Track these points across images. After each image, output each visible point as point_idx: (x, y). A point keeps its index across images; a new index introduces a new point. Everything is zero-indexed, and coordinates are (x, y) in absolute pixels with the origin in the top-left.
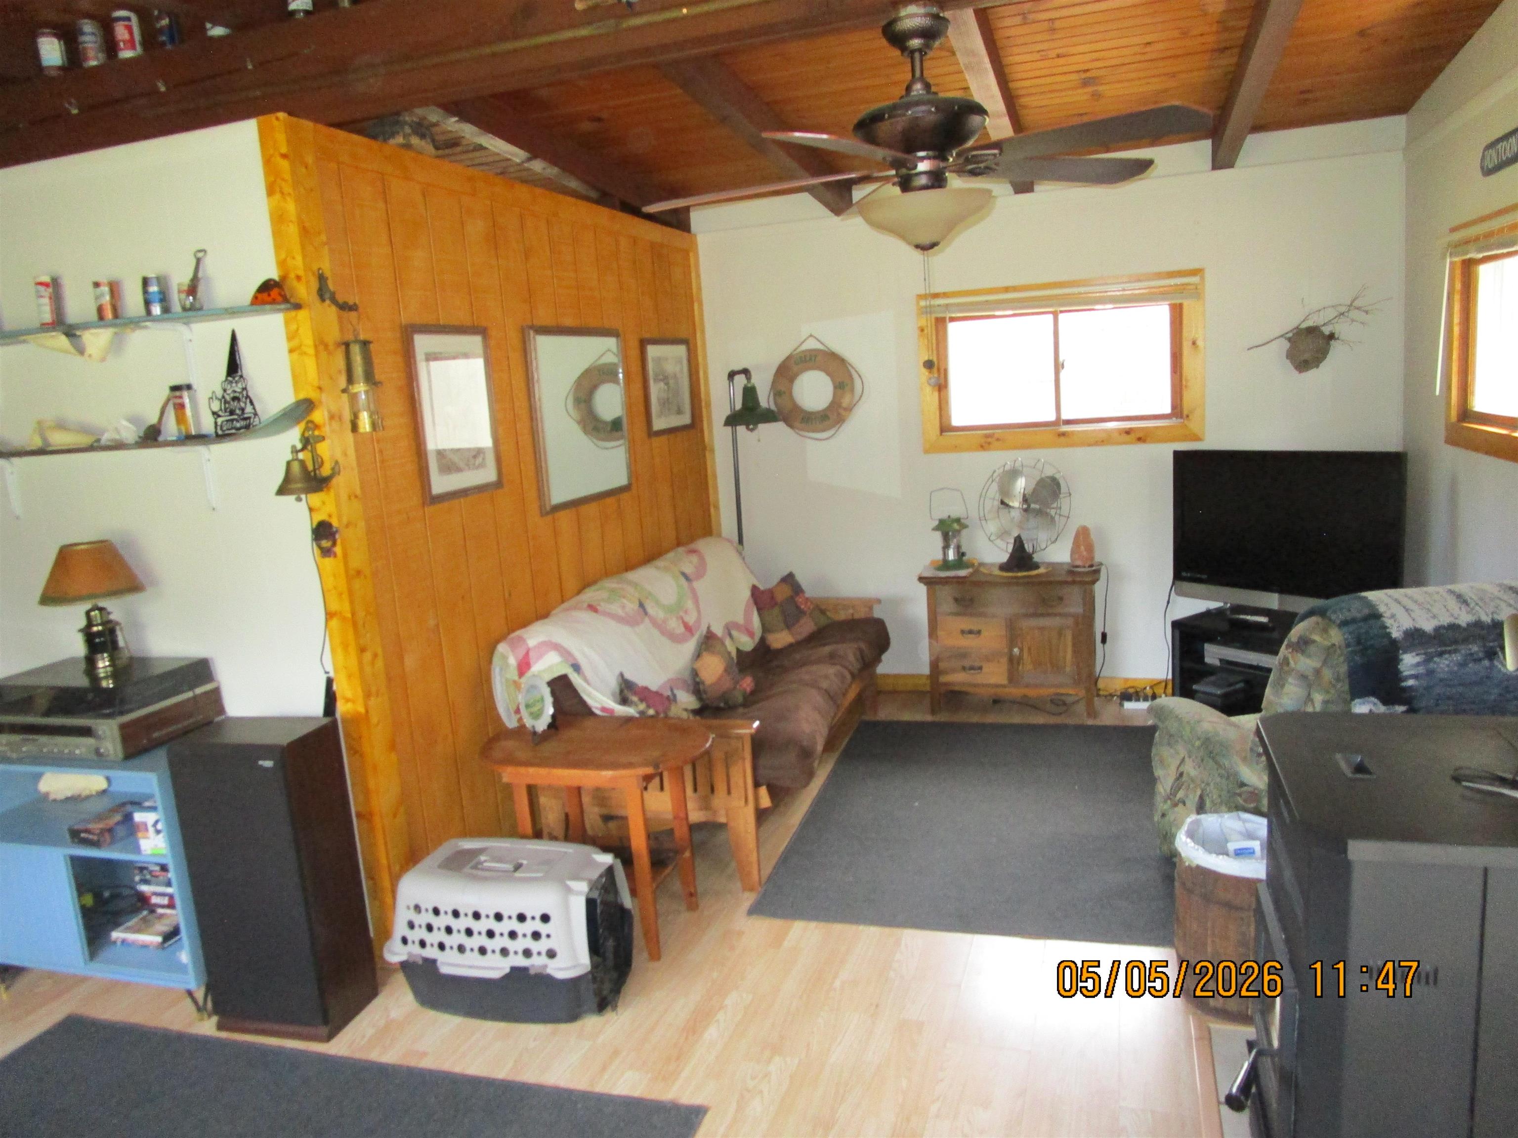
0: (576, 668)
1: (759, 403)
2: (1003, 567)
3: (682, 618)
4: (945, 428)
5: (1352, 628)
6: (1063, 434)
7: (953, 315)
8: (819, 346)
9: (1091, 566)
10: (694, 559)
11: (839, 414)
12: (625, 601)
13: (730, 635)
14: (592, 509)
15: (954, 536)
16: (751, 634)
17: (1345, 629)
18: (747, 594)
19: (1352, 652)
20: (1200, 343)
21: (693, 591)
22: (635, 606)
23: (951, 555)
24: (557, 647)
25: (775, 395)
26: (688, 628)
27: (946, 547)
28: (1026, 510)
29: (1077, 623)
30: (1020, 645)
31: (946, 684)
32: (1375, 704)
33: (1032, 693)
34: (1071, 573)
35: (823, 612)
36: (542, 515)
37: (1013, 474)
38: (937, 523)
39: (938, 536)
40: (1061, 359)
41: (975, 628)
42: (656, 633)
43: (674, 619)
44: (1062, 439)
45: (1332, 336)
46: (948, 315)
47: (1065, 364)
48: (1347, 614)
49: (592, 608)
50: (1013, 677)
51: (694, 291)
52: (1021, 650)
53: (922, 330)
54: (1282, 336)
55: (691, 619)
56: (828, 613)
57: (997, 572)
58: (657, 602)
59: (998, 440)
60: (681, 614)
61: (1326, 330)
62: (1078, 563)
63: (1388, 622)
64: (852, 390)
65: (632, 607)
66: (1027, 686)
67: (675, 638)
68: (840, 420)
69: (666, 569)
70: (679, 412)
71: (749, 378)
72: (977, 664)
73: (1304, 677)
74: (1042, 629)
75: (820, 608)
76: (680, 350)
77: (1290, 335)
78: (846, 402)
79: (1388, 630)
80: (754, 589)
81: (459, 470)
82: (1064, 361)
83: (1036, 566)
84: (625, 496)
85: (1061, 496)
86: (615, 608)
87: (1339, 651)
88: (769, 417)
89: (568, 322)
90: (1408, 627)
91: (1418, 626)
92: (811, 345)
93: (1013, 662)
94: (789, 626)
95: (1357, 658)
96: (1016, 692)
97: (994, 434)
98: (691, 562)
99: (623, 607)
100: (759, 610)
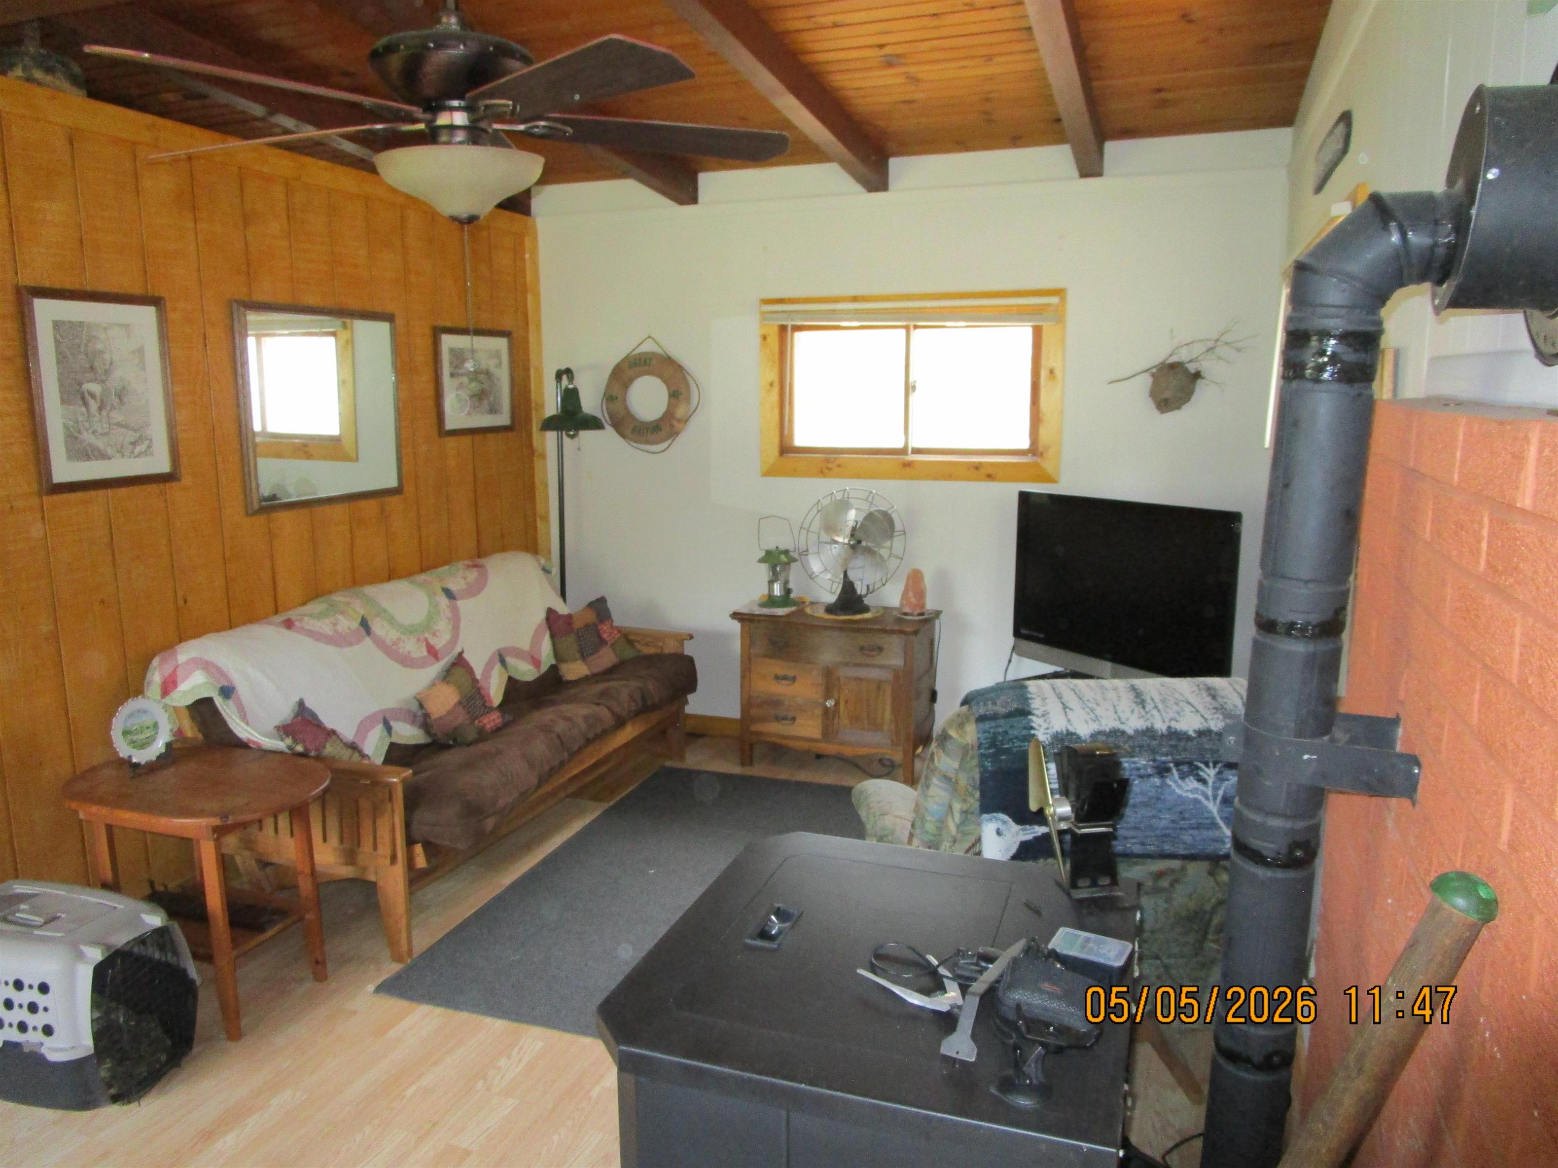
0: (227, 692)
1: (580, 407)
2: (830, 609)
3: (426, 640)
4: (786, 449)
5: (987, 725)
6: (908, 465)
7: (799, 323)
8: (658, 350)
9: (922, 614)
10: (473, 575)
11: (672, 426)
12: (340, 617)
13: (503, 662)
14: (338, 511)
15: (783, 569)
16: (537, 663)
17: (981, 725)
18: (541, 616)
19: (982, 756)
20: (1058, 373)
21: (455, 611)
22: (355, 625)
23: (777, 590)
24: (207, 666)
25: (607, 399)
26: (433, 652)
27: (771, 583)
28: (853, 547)
29: (897, 677)
30: (836, 695)
31: (759, 733)
32: (1004, 822)
33: (847, 751)
34: (899, 620)
35: (630, 642)
36: (247, 514)
37: (843, 505)
38: (763, 554)
39: (764, 569)
40: (911, 380)
41: (791, 673)
42: (380, 656)
43: (413, 640)
44: (908, 470)
45: (1197, 375)
46: (790, 323)
47: (917, 385)
48: (990, 706)
49: (289, 624)
50: (828, 733)
51: (529, 278)
52: (837, 704)
53: (765, 338)
54: (1145, 371)
55: (439, 643)
56: (636, 644)
57: (820, 613)
58: (392, 621)
59: (839, 466)
60: (427, 635)
61: (1192, 368)
62: (907, 610)
63: (1036, 721)
64: (688, 399)
65: (348, 624)
66: (842, 743)
67: (406, 661)
68: (674, 434)
69: (421, 585)
70: (493, 410)
71: (571, 379)
72: (790, 715)
73: (946, 778)
74: (860, 680)
75: (627, 637)
76: (501, 344)
77: (1154, 370)
78: (680, 412)
79: (1032, 732)
80: (551, 613)
81: (104, 456)
82: (915, 382)
83: (866, 609)
84: (395, 500)
85: (895, 534)
86: (324, 626)
87: (970, 752)
88: (593, 423)
89: (311, 300)
90: (1059, 730)
91: (1071, 729)
92: (648, 347)
93: (828, 715)
94: (584, 656)
95: (988, 764)
96: (830, 748)
97: (835, 459)
98: (465, 578)
99: (335, 625)
100: (552, 636)
